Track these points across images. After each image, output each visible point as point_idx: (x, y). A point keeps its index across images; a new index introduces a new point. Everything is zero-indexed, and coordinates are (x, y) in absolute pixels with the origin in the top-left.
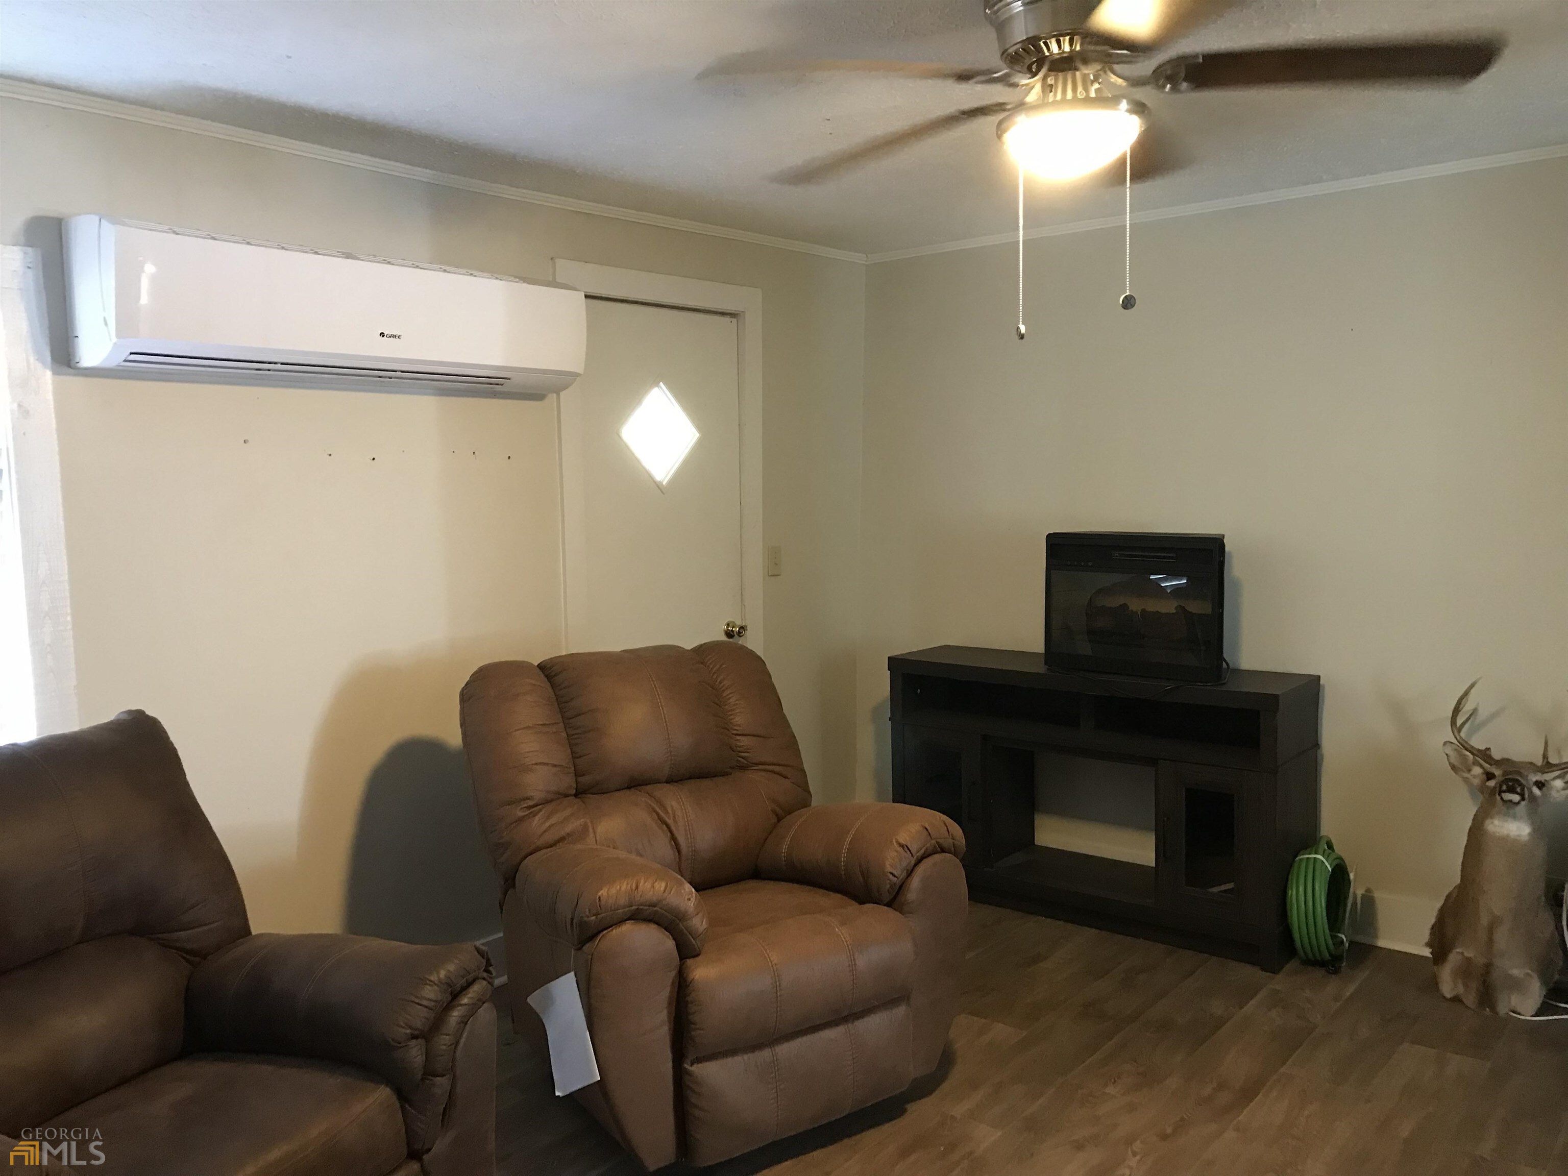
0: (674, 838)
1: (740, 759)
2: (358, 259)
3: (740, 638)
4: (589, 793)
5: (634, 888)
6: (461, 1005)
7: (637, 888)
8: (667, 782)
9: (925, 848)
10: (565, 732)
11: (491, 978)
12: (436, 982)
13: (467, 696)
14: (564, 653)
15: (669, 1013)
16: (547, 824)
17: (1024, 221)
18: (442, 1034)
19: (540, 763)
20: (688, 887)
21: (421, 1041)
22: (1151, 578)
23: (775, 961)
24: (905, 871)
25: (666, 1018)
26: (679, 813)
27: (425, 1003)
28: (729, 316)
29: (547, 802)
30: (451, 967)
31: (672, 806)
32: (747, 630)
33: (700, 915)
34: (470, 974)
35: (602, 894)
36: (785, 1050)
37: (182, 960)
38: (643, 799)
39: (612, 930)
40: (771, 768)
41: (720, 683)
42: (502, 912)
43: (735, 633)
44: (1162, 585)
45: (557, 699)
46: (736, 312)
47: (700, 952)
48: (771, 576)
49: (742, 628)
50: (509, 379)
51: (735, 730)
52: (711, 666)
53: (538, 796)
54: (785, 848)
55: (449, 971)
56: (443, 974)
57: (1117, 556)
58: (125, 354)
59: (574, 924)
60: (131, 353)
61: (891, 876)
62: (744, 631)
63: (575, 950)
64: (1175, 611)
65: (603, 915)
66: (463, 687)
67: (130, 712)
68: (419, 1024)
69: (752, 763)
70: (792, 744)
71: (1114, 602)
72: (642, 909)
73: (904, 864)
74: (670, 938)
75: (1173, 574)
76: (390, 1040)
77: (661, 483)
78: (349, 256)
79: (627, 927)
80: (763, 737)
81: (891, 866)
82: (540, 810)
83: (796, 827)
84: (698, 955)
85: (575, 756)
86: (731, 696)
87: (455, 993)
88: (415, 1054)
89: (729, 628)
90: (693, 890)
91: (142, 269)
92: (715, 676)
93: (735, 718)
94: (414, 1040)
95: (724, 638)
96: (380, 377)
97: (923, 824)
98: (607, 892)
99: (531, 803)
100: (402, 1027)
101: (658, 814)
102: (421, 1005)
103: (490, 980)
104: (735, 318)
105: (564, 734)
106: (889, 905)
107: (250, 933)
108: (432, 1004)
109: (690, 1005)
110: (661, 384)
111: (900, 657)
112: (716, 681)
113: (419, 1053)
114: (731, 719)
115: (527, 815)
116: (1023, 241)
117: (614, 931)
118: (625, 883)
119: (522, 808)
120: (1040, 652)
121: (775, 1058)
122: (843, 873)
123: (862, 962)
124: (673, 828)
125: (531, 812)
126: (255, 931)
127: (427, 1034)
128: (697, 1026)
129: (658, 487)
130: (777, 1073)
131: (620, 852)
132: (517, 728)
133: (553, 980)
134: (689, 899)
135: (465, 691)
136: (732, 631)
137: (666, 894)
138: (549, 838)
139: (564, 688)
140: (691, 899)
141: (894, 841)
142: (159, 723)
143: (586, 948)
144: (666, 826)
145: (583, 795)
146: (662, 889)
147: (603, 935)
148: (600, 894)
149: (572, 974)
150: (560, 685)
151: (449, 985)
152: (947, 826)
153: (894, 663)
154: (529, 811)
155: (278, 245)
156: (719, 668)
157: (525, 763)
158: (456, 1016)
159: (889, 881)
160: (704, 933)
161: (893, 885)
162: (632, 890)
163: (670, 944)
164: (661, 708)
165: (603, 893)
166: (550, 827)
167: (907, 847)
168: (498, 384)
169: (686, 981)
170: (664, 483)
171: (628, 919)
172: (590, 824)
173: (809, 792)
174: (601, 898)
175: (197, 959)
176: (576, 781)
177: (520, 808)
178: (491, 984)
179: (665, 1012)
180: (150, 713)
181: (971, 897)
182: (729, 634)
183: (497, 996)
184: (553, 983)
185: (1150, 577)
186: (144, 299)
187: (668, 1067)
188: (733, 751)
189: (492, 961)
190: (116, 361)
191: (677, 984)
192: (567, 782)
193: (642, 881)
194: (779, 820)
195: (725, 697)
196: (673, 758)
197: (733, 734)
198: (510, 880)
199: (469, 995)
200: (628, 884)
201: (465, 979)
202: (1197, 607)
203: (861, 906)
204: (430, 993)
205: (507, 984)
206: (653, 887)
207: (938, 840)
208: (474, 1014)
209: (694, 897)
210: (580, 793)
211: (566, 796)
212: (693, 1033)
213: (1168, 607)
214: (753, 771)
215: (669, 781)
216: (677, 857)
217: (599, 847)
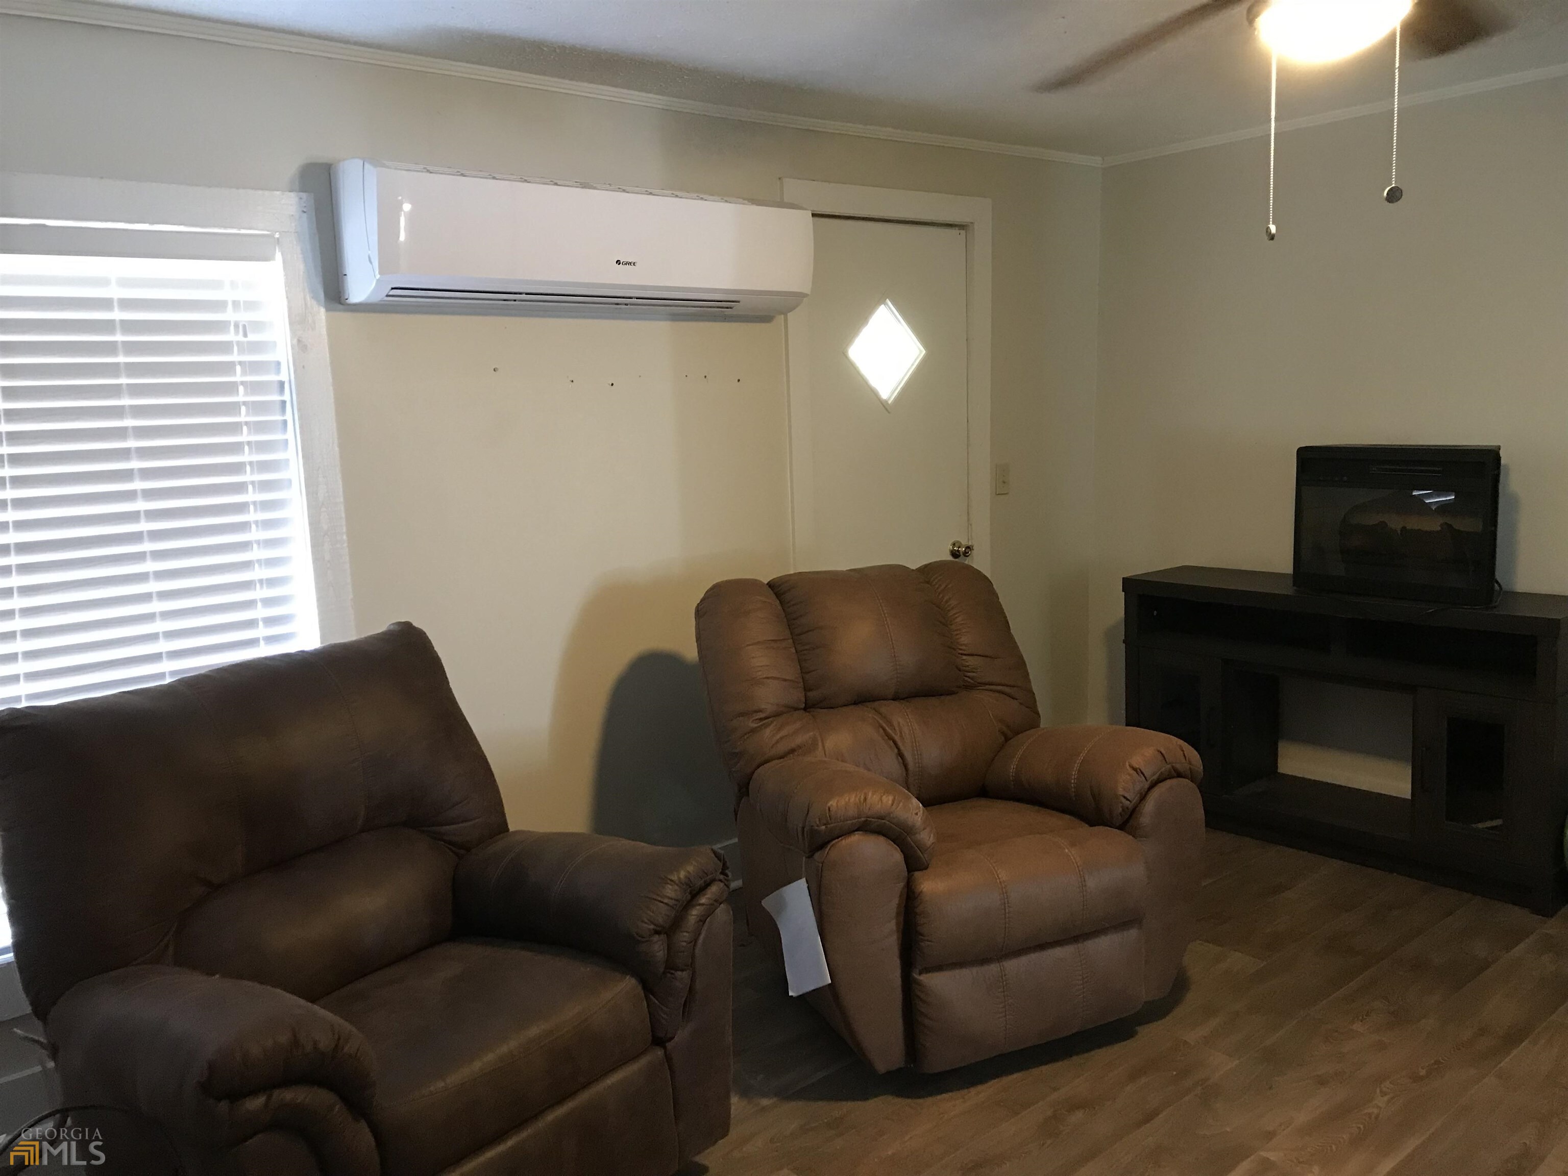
0: (900, 755)
1: (966, 678)
2: (595, 188)
3: (966, 558)
4: (817, 708)
5: (862, 800)
6: (700, 905)
7: (865, 799)
8: (893, 700)
9: (1160, 772)
10: (794, 648)
11: (727, 880)
12: (677, 882)
13: (701, 612)
14: (792, 572)
15: (897, 924)
16: (778, 737)
17: (1276, 113)
18: (682, 932)
19: (772, 678)
20: (915, 801)
21: (663, 937)
22: (1414, 494)
23: (1004, 879)
24: (1139, 795)
25: (895, 928)
26: (906, 730)
27: (666, 901)
28: (957, 228)
29: (777, 715)
30: (690, 868)
31: (899, 723)
32: (973, 550)
33: (928, 830)
34: (708, 876)
35: (832, 805)
36: (1013, 966)
37: (448, 851)
38: (870, 715)
39: (842, 840)
40: (999, 688)
41: (947, 602)
42: (736, 820)
43: (961, 554)
44: (1427, 502)
45: (786, 616)
46: (964, 224)
47: (928, 865)
48: (999, 494)
49: (968, 547)
50: (739, 302)
51: (961, 649)
52: (937, 586)
53: (769, 708)
54: (1012, 767)
55: (688, 872)
56: (682, 874)
57: (1374, 471)
58: (387, 290)
59: (805, 832)
60: (392, 289)
61: (1124, 800)
62: (971, 550)
63: (806, 858)
64: (1439, 528)
65: (832, 825)
66: (698, 604)
67: (399, 623)
68: (660, 920)
69: (979, 683)
70: (1021, 664)
71: (1371, 519)
72: (870, 821)
73: (1138, 787)
74: (897, 849)
75: (1440, 490)
76: (634, 933)
77: (886, 401)
78: (585, 186)
79: (856, 838)
80: (990, 657)
81: (1124, 789)
82: (772, 722)
83: (1025, 748)
84: (926, 868)
85: (804, 671)
86: (957, 615)
87: (694, 892)
88: (658, 948)
89: (955, 548)
90: (921, 805)
91: (400, 208)
92: (941, 595)
93: (961, 638)
94: (657, 936)
95: (950, 558)
96: (617, 304)
97: (1159, 749)
98: (837, 803)
99: (762, 715)
100: (646, 923)
101: (884, 730)
102: (662, 902)
103: (726, 883)
104: (963, 230)
105: (793, 650)
106: (1122, 827)
107: (508, 830)
108: (671, 902)
109: (917, 916)
110: (888, 301)
111: (1134, 578)
112: (942, 601)
113: (662, 947)
114: (958, 639)
115: (759, 727)
116: (1275, 134)
117: (844, 841)
118: (854, 796)
119: (753, 720)
120: (1290, 573)
121: (1003, 973)
122: (1074, 794)
123: (1092, 883)
124: (900, 744)
125: (764, 724)
126: (512, 827)
127: (670, 929)
128: (926, 938)
129: (884, 406)
130: (1005, 988)
131: (848, 765)
132: (748, 643)
133: (785, 885)
134: (917, 814)
135: (700, 607)
136: (958, 551)
137: (894, 807)
138: (782, 748)
139: (793, 605)
140: (919, 814)
141: (1127, 764)
142: (425, 633)
143: (817, 855)
144: (893, 742)
145: (812, 709)
146: (890, 802)
147: (832, 846)
148: (829, 805)
149: (804, 879)
150: (788, 602)
151: (687, 884)
152: (1183, 751)
153: (1129, 584)
154: (761, 723)
155: (521, 178)
156: (945, 588)
157: (756, 677)
158: (695, 915)
159: (1121, 805)
160: (931, 847)
161: (1124, 809)
162: (860, 802)
163: (898, 856)
164: (886, 626)
165: (833, 803)
166: (781, 738)
167: (1140, 770)
168: (727, 308)
169: (914, 893)
170: (890, 402)
171: (857, 830)
172: (819, 738)
173: (1038, 714)
174: (831, 809)
175: (462, 852)
176: (805, 696)
177: (751, 721)
178: (728, 886)
179: (893, 922)
180: (416, 624)
181: (1208, 824)
182: (955, 554)
183: (732, 898)
184: (785, 888)
185: (1412, 493)
186: (402, 237)
187: (897, 973)
188: (960, 671)
189: (728, 864)
190: (380, 297)
191: (905, 896)
192: (796, 696)
193: (870, 794)
194: (1007, 739)
195: (951, 616)
196: (899, 675)
197: (959, 654)
198: (744, 788)
199: (707, 896)
200: (856, 797)
201: (703, 880)
202: (1468, 524)
203: (1092, 828)
204: (670, 891)
205: (740, 888)
206: (881, 800)
207: (1174, 765)
208: (711, 915)
209: (921, 812)
210: (809, 707)
211: (796, 709)
212: (922, 944)
213: (1433, 525)
214: (979, 691)
215: (896, 698)
216: (905, 774)
217: (826, 759)
